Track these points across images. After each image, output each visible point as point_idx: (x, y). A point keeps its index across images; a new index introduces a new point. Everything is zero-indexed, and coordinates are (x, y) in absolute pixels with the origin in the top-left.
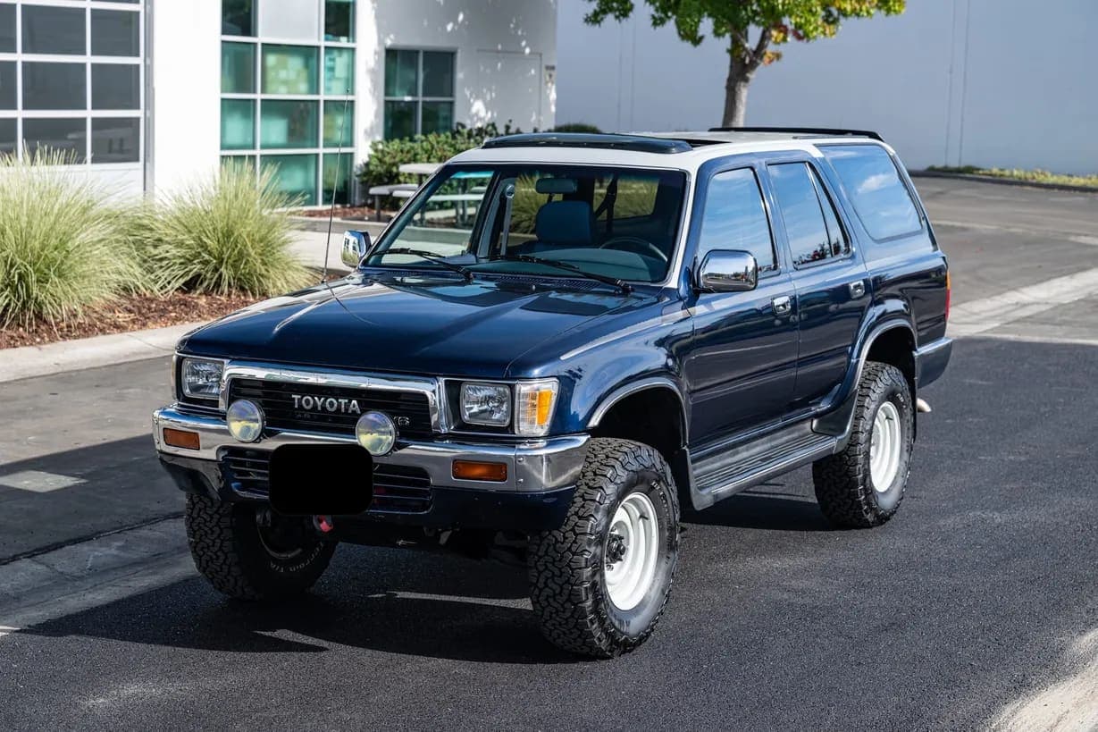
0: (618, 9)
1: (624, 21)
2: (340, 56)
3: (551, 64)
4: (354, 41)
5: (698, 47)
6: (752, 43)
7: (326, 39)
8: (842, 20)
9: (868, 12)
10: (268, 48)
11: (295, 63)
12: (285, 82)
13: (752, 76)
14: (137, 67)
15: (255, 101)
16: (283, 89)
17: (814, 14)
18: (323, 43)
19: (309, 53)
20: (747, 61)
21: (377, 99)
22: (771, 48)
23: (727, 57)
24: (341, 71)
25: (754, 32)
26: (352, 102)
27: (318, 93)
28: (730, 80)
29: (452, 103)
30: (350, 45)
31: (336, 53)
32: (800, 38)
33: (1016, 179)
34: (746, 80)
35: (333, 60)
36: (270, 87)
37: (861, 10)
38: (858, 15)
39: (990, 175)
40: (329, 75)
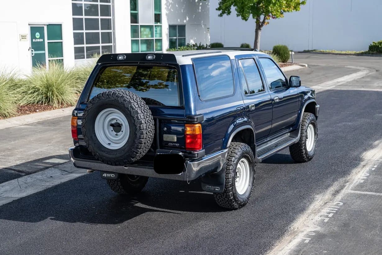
0: (227, 13)
1: (229, 15)
2: (158, 27)
3: (208, 27)
4: (161, 24)
5: (247, 22)
6: (261, 20)
7: (155, 23)
8: (284, 13)
9: (291, 11)
10: (142, 26)
11: (148, 30)
12: (146, 35)
13: (262, 28)
14: (111, 32)
15: (139, 40)
16: (145, 37)
17: (278, 12)
18: (154, 25)
19: (151, 27)
20: (261, 24)
21: (168, 38)
22: (266, 21)
23: (255, 24)
24: (158, 32)
25: (262, 17)
26: (161, 39)
27: (153, 37)
28: (256, 30)
29: (185, 39)
30: (160, 25)
31: (157, 27)
32: (274, 18)
33: (327, 53)
34: (260, 29)
35: (156, 29)
36: (142, 36)
37: (289, 10)
38: (288, 11)
39: (320, 52)
40: (156, 32)
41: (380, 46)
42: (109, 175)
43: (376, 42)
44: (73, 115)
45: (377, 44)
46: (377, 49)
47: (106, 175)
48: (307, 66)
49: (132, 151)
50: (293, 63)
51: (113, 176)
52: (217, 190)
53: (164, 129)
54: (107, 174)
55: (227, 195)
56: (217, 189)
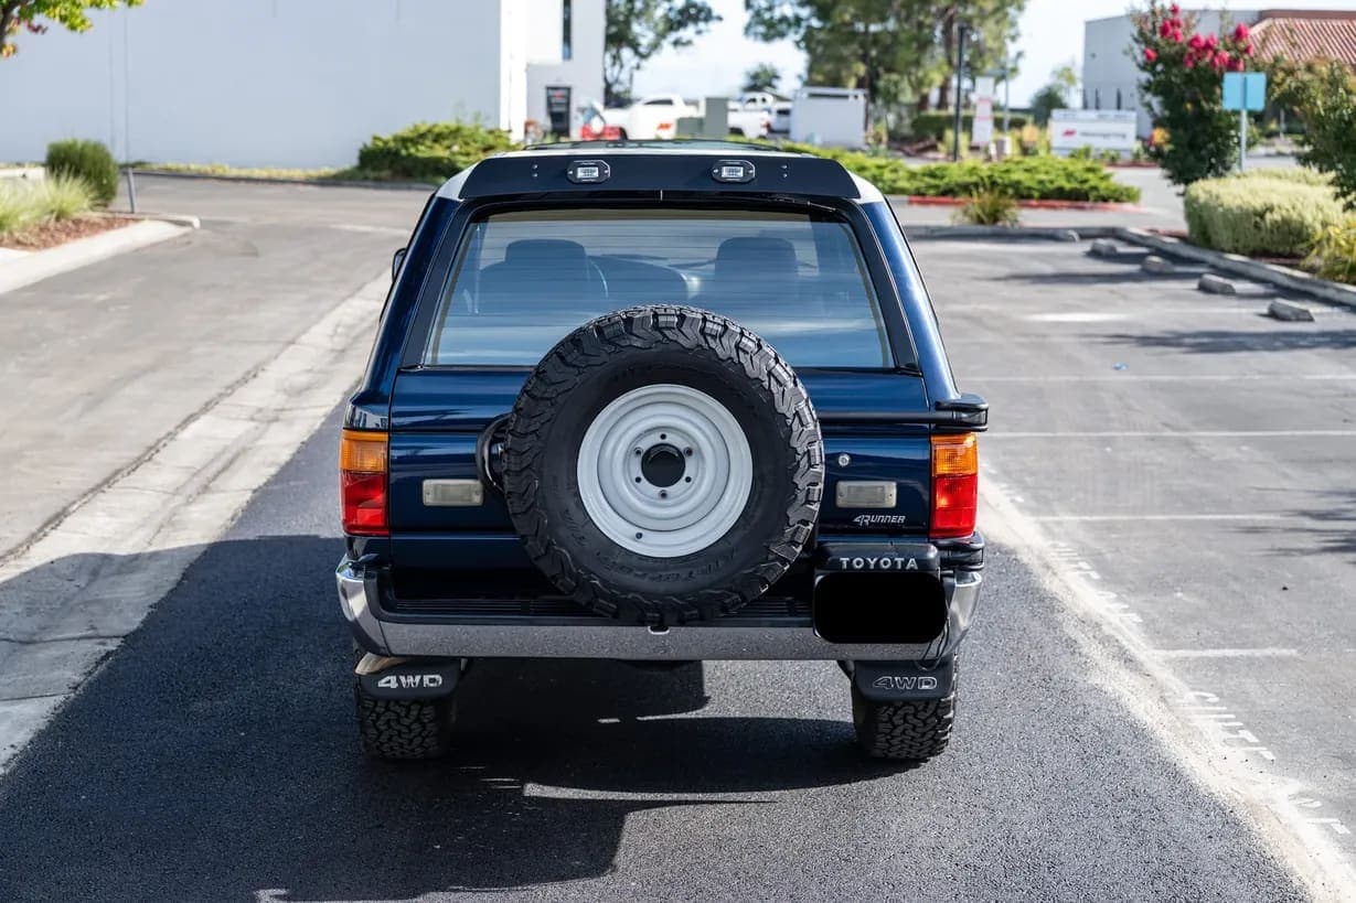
39: (166, 170)
41: (404, 152)
42: (411, 679)
43: (387, 136)
44: (352, 427)
45: (392, 144)
46: (392, 162)
47: (398, 681)
48: (196, 222)
49: (771, 557)
50: (136, 210)
51: (432, 681)
52: (927, 687)
53: (840, 463)
54: (402, 678)
55: (941, 705)
56: (927, 683)
